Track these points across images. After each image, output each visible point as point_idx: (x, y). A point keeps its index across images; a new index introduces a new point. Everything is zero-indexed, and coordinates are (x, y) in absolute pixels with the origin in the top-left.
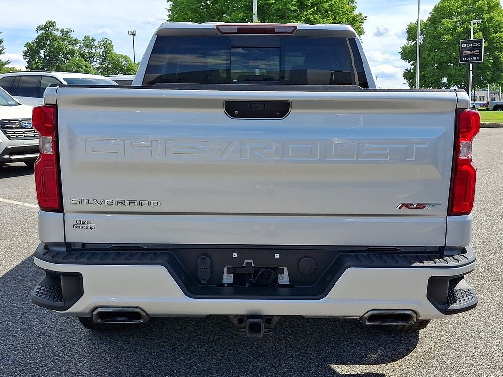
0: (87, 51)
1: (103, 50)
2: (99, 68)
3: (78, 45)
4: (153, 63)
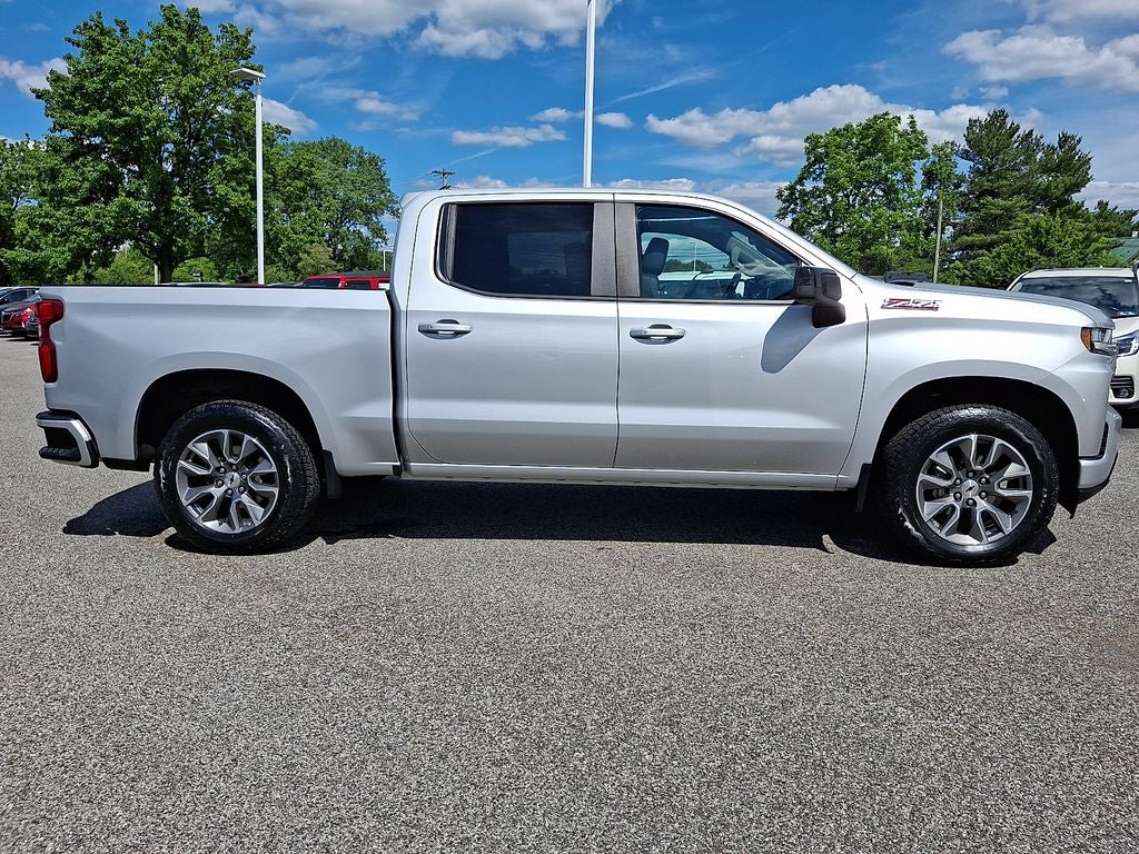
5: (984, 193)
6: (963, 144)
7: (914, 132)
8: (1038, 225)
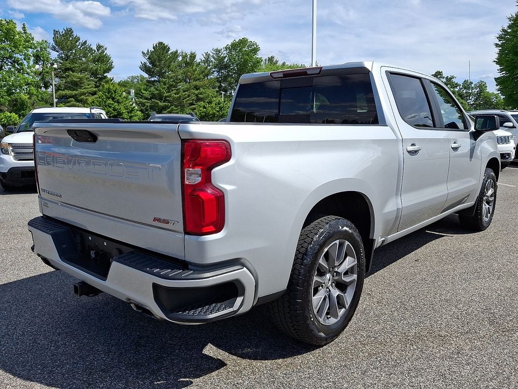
0: (464, 92)
1: (478, 90)
2: (473, 104)
3: (458, 87)
4: (235, 108)
5: (67, 70)
6: (52, 42)
7: (25, 33)
8: (109, 88)
